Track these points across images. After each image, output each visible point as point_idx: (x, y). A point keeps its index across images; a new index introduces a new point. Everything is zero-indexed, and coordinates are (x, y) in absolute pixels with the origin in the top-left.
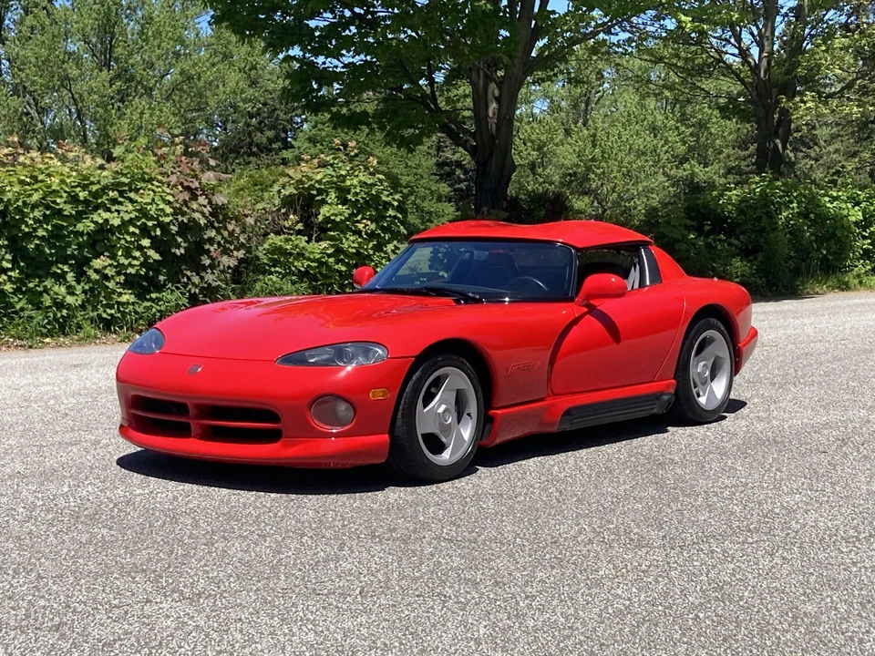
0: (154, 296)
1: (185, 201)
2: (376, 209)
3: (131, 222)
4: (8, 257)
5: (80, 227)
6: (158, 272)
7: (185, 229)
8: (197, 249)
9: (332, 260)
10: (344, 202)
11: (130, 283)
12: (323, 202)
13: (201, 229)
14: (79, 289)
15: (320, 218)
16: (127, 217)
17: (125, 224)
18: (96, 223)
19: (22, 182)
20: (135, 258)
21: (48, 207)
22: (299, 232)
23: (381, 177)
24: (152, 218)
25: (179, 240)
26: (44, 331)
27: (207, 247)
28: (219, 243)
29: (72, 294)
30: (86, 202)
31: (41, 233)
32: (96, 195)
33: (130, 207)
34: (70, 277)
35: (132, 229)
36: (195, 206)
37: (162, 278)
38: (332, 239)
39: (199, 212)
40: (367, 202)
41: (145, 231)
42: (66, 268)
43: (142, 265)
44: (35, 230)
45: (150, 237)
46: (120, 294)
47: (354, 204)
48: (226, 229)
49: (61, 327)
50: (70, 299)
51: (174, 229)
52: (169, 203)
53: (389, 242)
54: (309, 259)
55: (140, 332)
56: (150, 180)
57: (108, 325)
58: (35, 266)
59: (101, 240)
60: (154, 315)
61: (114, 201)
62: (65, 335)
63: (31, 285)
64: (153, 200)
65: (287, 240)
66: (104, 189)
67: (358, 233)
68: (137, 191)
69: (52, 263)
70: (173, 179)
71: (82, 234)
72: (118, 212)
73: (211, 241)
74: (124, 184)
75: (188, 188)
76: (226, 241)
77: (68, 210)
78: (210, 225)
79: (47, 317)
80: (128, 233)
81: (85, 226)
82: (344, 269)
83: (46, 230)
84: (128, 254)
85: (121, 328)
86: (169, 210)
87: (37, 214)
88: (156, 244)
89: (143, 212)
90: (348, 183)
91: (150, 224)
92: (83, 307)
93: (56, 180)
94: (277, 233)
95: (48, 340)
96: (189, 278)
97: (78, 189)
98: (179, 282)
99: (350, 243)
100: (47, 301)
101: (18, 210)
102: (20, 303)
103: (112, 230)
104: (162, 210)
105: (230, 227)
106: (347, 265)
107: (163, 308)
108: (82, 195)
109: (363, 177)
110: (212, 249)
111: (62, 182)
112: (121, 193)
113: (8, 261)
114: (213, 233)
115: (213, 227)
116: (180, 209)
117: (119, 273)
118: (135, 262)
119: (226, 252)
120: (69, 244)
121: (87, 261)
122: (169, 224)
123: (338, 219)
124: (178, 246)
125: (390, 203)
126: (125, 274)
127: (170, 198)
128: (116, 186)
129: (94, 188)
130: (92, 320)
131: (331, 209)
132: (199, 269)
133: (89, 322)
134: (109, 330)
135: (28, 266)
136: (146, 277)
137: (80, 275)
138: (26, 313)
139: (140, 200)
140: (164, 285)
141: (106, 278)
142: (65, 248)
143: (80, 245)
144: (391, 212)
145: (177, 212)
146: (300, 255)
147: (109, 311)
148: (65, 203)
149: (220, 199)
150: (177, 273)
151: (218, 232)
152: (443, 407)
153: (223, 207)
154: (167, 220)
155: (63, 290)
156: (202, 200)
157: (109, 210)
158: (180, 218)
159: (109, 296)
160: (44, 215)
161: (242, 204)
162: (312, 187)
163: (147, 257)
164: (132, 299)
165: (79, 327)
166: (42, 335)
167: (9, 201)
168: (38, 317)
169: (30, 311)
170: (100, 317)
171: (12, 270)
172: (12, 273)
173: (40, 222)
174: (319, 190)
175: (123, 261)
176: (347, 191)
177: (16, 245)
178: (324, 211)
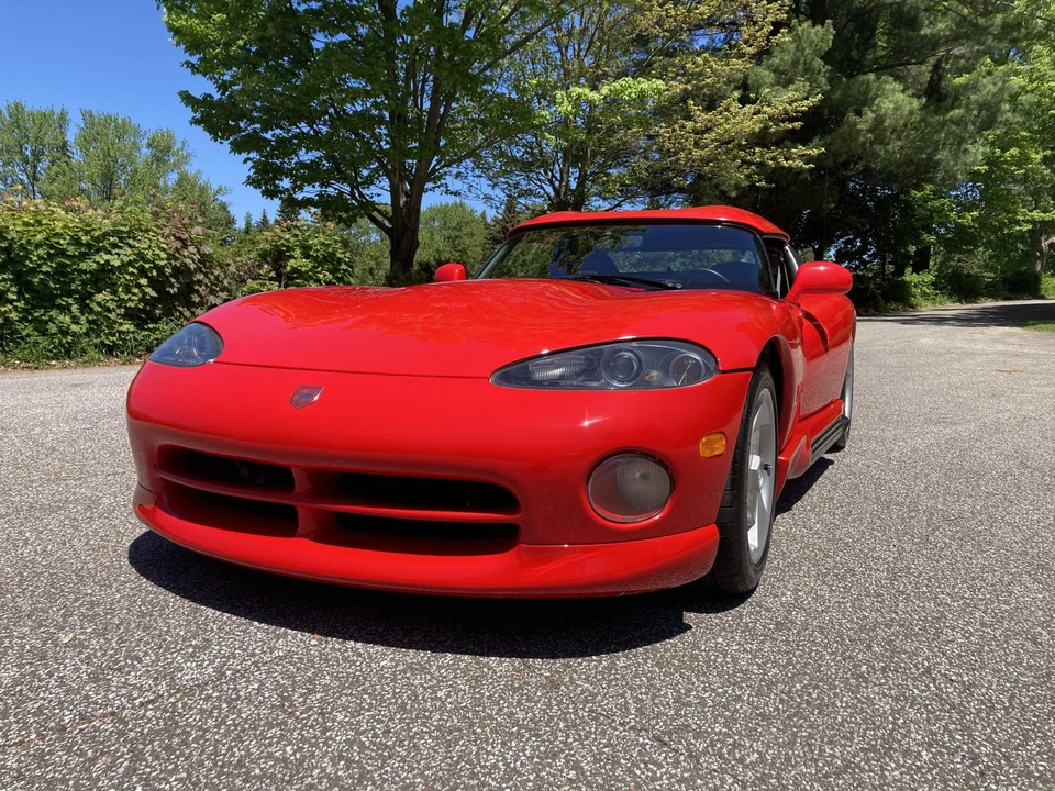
0: (151, 326)
1: (177, 249)
2: (333, 264)
3: (130, 263)
4: (14, 289)
5: (83, 266)
6: (154, 307)
7: (177, 272)
8: (188, 289)
10: (307, 256)
11: (130, 315)
12: (292, 257)
13: (190, 273)
14: (83, 319)
15: (288, 268)
16: (126, 259)
17: (124, 266)
18: (98, 263)
20: (134, 294)
22: (271, 279)
23: (336, 238)
24: (149, 262)
25: (173, 280)
26: (51, 354)
27: (196, 287)
28: (206, 285)
29: (77, 323)
30: (89, 245)
31: (45, 269)
32: (97, 239)
33: (129, 251)
34: (75, 308)
36: (186, 253)
37: (157, 312)
38: (298, 285)
39: (190, 258)
40: (325, 258)
41: (143, 272)
42: (70, 301)
43: (141, 300)
44: (40, 266)
45: (147, 277)
46: (121, 324)
47: (315, 259)
48: (212, 274)
49: (67, 351)
50: (74, 328)
51: (168, 271)
52: (164, 250)
55: (139, 357)
56: (147, 231)
57: (110, 350)
58: (42, 299)
59: (103, 277)
60: (151, 343)
61: (115, 246)
62: (71, 358)
63: (37, 315)
64: (150, 246)
65: (263, 285)
66: (105, 235)
67: (319, 281)
68: (134, 238)
69: (57, 296)
70: (167, 231)
71: (85, 272)
72: (119, 255)
73: (199, 282)
74: (123, 232)
75: (179, 239)
76: (213, 284)
77: (71, 250)
78: (199, 270)
79: (53, 343)
80: (128, 274)
81: (88, 265)
83: (51, 267)
84: (127, 290)
85: (122, 352)
86: (163, 255)
87: (41, 252)
88: (153, 283)
89: (142, 257)
91: (147, 266)
92: (87, 334)
93: (59, 225)
94: (255, 279)
95: (53, 362)
96: (181, 313)
97: (81, 234)
98: (173, 316)
100: (52, 328)
101: (23, 247)
102: (26, 330)
103: (113, 270)
104: (158, 255)
105: (216, 273)
107: (159, 336)
108: (84, 239)
109: (322, 238)
110: (200, 289)
111: (65, 227)
112: (121, 239)
113: (13, 293)
114: (201, 277)
115: (201, 271)
116: (173, 255)
117: (119, 307)
118: (134, 298)
119: (213, 292)
120: (73, 280)
121: (90, 296)
122: (163, 267)
123: (303, 269)
124: (172, 286)
125: (342, 260)
126: (125, 307)
127: (164, 246)
128: (116, 233)
129: (96, 234)
130: (96, 346)
131: (297, 262)
132: (190, 305)
133: (93, 347)
134: (111, 354)
135: (33, 298)
136: (143, 311)
137: (84, 308)
138: (33, 339)
139: (137, 245)
140: (160, 318)
141: (109, 310)
142: (69, 284)
143: (84, 283)
144: (343, 266)
145: (171, 257)
147: (111, 339)
148: (68, 244)
149: (207, 249)
150: (170, 309)
151: (206, 275)
153: (210, 255)
154: (162, 263)
155: (68, 319)
156: (192, 249)
157: (110, 253)
158: (173, 263)
159: (110, 327)
160: (48, 254)
162: (283, 245)
163: (145, 294)
164: (132, 328)
165: (84, 352)
166: (48, 358)
167: (13, 239)
168: (44, 342)
169: (36, 337)
170: (103, 343)
171: (18, 301)
172: (18, 304)
173: (44, 259)
174: (288, 247)
175: (123, 296)
176: (310, 248)
177: (21, 279)
178: (292, 264)
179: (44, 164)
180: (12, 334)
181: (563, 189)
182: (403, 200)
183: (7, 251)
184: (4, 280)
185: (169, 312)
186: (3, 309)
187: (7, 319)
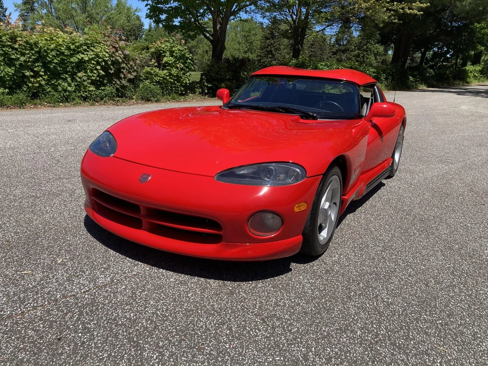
0: (102, 88)
1: (113, 52)
2: (184, 60)
3: (92, 59)
4: (42, 70)
5: (72, 60)
6: (104, 79)
7: (113, 63)
8: (118, 71)
9: (168, 78)
10: (172, 56)
11: (93, 83)
12: (165, 56)
13: (120, 64)
14: (73, 84)
15: (164, 62)
16: (91, 57)
17: (90, 60)
18: (78, 58)
19: (46, 40)
20: (94, 73)
21: (58, 51)
22: (156, 66)
23: (186, 47)
24: (100, 58)
25: (112, 67)
26: (59, 100)
27: (122, 70)
28: (127, 69)
29: (70, 86)
30: (74, 50)
31: (55, 61)
32: (78, 47)
33: (92, 53)
34: (69, 79)
35: (93, 62)
36: (117, 54)
37: (105, 81)
38: (168, 69)
39: (119, 57)
40: (180, 57)
41: (98, 63)
42: (67, 76)
43: (97, 76)
44: (53, 60)
45: (100, 65)
46: (89, 87)
47: (176, 57)
48: (129, 64)
49: (66, 99)
50: (69, 88)
51: (110, 63)
52: (107, 52)
53: (188, 72)
54: (159, 77)
55: (98, 102)
56: (100, 43)
57: (85, 99)
58: (55, 75)
59: (81, 65)
60: (103, 96)
61: (85, 50)
62: (68, 102)
63: (53, 82)
64: (101, 51)
65: (152, 69)
66: (81, 45)
67: (177, 68)
68: (94, 47)
69: (61, 74)
70: (108, 43)
71: (73, 63)
72: (87, 54)
73: (124, 68)
74: (89, 44)
75: (114, 47)
76: (129, 69)
77: (67, 52)
79: (60, 95)
80: (92, 64)
81: (74, 59)
82: (172, 81)
83: (58, 60)
84: (92, 71)
85: (90, 100)
86: (107, 55)
87: (53, 53)
88: (103, 68)
89: (97, 56)
90: (174, 49)
91: (100, 60)
92: (75, 91)
93: (61, 40)
94: (148, 66)
95: (61, 104)
96: (115, 82)
97: (70, 44)
98: (112, 83)
99: (174, 71)
100: (60, 88)
101: (45, 51)
102: (49, 89)
103: (85, 62)
104: (105, 55)
105: (131, 63)
106: (173, 79)
107: (106, 93)
108: (72, 47)
109: (179, 47)
110: (124, 71)
111: (64, 41)
112: (88, 47)
113: (42, 72)
114: (124, 65)
115: (124, 63)
116: (112, 55)
117: (88, 79)
118: (95, 75)
119: (129, 72)
120: (68, 66)
121: (76, 74)
122: (107, 61)
123: (170, 62)
124: (111, 69)
125: (188, 58)
126: (91, 79)
127: (108, 51)
128: (86, 44)
129: (77, 44)
130: (79, 97)
131: (168, 59)
132: (120, 78)
133: (77, 98)
134: (85, 100)
135: (51, 74)
136: (99, 81)
137: (73, 79)
138: (52, 93)
139: (96, 50)
140: (106, 84)
141: (83, 80)
142: (66, 68)
143: (73, 68)
144: (189, 61)
145: (111, 56)
146: (157, 75)
147: (85, 93)
148: (65, 49)
149: (127, 52)
150: (111, 80)
151: (126, 64)
153: (128, 55)
154: (107, 59)
155: (66, 84)
156: (120, 52)
157: (83, 54)
158: (112, 59)
159: (85, 88)
160: (57, 54)
161: (135, 55)
162: (161, 50)
163: (99, 73)
164: (94, 89)
165: (74, 99)
166: (59, 102)
167: (41, 47)
168: (57, 95)
169: (53, 92)
170: (81, 95)
171: (45, 75)
172: (44, 77)
173: (55, 56)
174: (163, 51)
175: (90, 74)
176: (173, 52)
177: (45, 65)
178: (165, 59)
180: (43, 91)
181: (297, 20)
182: (219, 26)
183: (39, 52)
184: (38, 66)
185: (110, 82)
186: (38, 79)
187: (40, 84)
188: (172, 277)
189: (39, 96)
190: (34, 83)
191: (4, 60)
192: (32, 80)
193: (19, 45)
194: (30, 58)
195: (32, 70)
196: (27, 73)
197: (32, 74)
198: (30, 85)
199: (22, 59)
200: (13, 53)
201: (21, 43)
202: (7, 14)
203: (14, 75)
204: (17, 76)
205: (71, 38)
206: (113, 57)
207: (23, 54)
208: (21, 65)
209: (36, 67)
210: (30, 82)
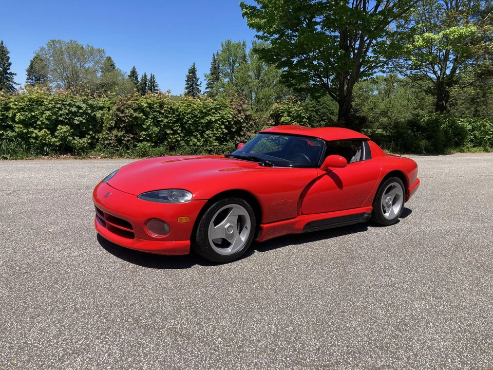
0: (225, 143)
1: (236, 114)
2: (300, 119)
3: (219, 120)
4: (180, 129)
5: (203, 121)
6: (227, 136)
7: (236, 123)
8: (240, 129)
10: (289, 116)
11: (217, 139)
12: (283, 116)
13: (242, 123)
14: (202, 140)
16: (217, 118)
17: (216, 121)
18: (207, 120)
19: (185, 106)
20: (219, 131)
21: (193, 114)
23: (302, 108)
24: (225, 119)
25: (234, 126)
28: (247, 128)
29: (200, 142)
30: (205, 113)
31: (190, 122)
32: (209, 111)
33: (219, 115)
34: (199, 136)
35: (218, 122)
36: (239, 115)
37: (228, 138)
39: (241, 117)
40: (297, 116)
41: (223, 123)
42: (198, 133)
43: (221, 134)
44: (188, 121)
45: (224, 125)
46: (214, 142)
47: (292, 117)
48: (249, 123)
49: (195, 152)
50: (198, 143)
51: (232, 123)
55: (219, 155)
56: (226, 107)
58: (189, 133)
59: (209, 125)
60: (225, 150)
61: (214, 113)
63: (187, 138)
64: (226, 113)
66: (212, 109)
68: (221, 110)
69: (194, 132)
70: (234, 107)
71: (203, 123)
72: (215, 116)
73: (244, 127)
74: (217, 108)
75: (238, 110)
76: (250, 127)
77: (199, 115)
78: (244, 122)
79: (191, 149)
80: (217, 124)
83: (192, 121)
84: (217, 130)
85: (214, 153)
86: (231, 116)
87: (189, 116)
88: (226, 127)
89: (223, 117)
90: (291, 110)
91: (224, 121)
92: (203, 146)
94: (266, 125)
96: (236, 138)
97: (203, 109)
98: (233, 140)
100: (191, 143)
101: (183, 115)
102: (183, 143)
103: (213, 122)
104: (229, 116)
105: (251, 123)
107: (227, 147)
108: (204, 111)
109: (296, 108)
110: (244, 130)
111: (198, 106)
112: (216, 111)
113: (180, 130)
117: (214, 136)
118: (219, 133)
119: (249, 130)
121: (204, 132)
123: (287, 121)
124: (234, 128)
125: (304, 117)
126: (216, 136)
127: (232, 113)
128: (215, 108)
129: (209, 108)
130: (205, 150)
131: (285, 118)
132: (240, 136)
134: (210, 153)
135: (186, 133)
136: (223, 137)
137: (202, 136)
139: (222, 113)
140: (229, 140)
141: (210, 137)
142: (198, 127)
143: (203, 127)
144: (305, 120)
145: (234, 117)
147: (210, 148)
148: (198, 113)
149: (248, 113)
150: (233, 137)
151: (247, 124)
152: (228, 224)
153: (249, 116)
154: (230, 120)
155: (196, 140)
157: (212, 116)
159: (211, 142)
160: (191, 116)
161: (256, 116)
162: (278, 111)
163: (223, 131)
164: (218, 144)
165: (201, 152)
167: (180, 111)
168: (188, 148)
169: (185, 146)
170: (207, 149)
171: (181, 133)
172: (181, 135)
173: (190, 119)
174: (282, 112)
175: (215, 132)
176: (291, 112)
177: (182, 126)
178: (283, 119)
179: (237, 65)
180: (178, 145)
182: (346, 87)
183: (178, 115)
184: (177, 126)
185: (232, 138)
186: (176, 136)
187: (177, 140)
188: (113, 258)
189: (175, 149)
190: (172, 139)
191: (153, 121)
192: (171, 136)
193: (165, 110)
194: (171, 120)
195: (172, 130)
196: (168, 132)
197: (172, 132)
198: (170, 140)
199: (166, 121)
200: (160, 117)
201: (166, 109)
202: (198, 83)
203: (159, 133)
204: (161, 134)
205: (204, 103)
206: (236, 118)
207: (167, 117)
208: (164, 125)
209: (175, 126)
210: (170, 138)
